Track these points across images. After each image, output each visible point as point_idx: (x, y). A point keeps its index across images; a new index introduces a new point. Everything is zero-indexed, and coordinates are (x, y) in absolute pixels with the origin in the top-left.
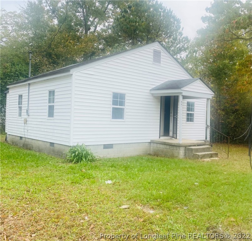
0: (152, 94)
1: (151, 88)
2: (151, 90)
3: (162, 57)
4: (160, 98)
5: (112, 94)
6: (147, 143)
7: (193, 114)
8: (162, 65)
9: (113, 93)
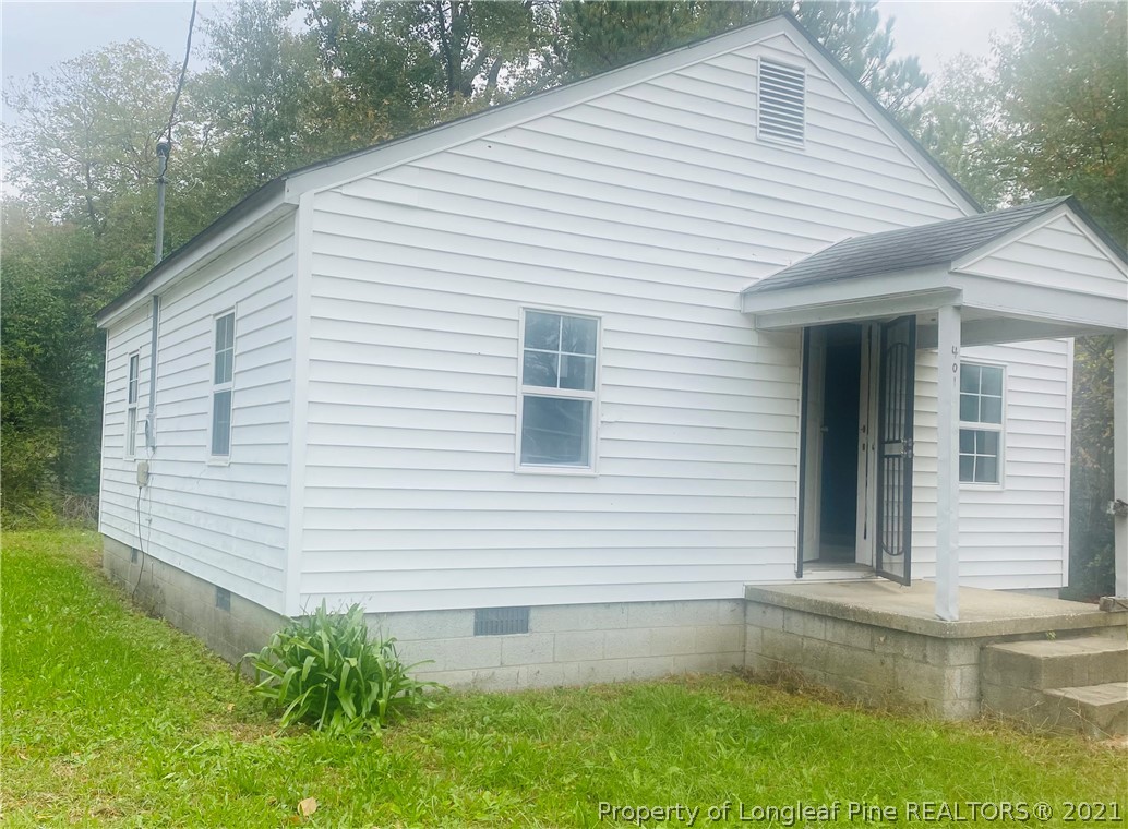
0: (755, 318)
1: (748, 284)
2: (744, 295)
3: (809, 102)
4: (799, 341)
5: (522, 319)
6: (726, 607)
7: (996, 435)
8: (810, 150)
9: (529, 313)
